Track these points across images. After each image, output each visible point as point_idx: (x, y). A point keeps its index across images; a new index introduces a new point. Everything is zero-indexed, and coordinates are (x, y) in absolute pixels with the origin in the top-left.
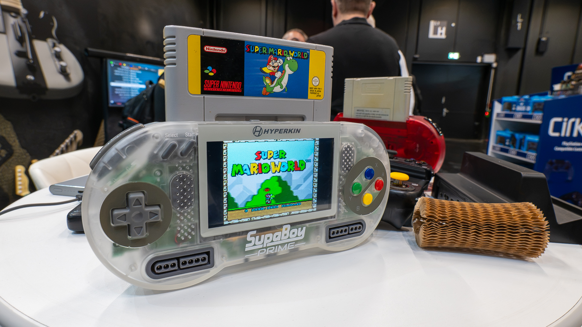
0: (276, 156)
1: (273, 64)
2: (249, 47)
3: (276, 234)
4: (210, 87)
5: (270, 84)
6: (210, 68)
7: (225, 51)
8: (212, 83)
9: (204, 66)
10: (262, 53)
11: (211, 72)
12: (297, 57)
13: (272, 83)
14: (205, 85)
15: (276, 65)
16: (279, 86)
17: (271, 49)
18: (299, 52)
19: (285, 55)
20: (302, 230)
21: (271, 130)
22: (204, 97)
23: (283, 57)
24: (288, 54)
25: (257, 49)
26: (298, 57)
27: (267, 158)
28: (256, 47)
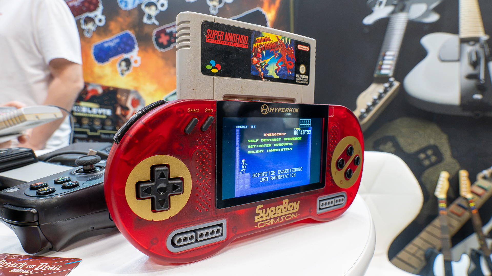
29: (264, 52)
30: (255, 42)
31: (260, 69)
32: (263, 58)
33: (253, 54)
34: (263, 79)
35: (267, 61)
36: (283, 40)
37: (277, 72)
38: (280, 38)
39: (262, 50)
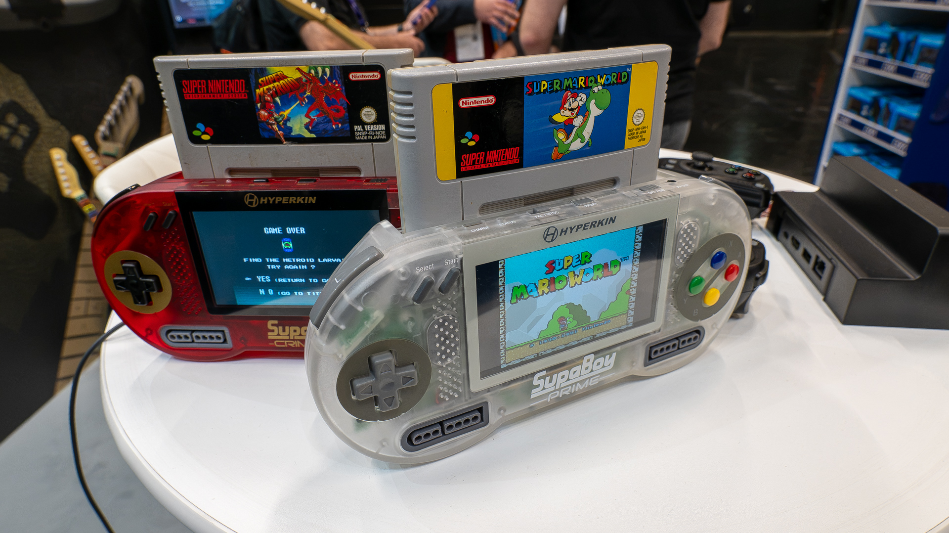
0: (576, 262)
1: (571, 105)
2: (531, 84)
3: (574, 369)
4: (470, 165)
5: (564, 140)
6: (469, 134)
7: (492, 101)
8: (474, 157)
9: (459, 134)
10: (553, 91)
11: (470, 140)
12: (610, 84)
13: (568, 138)
14: (462, 163)
15: (574, 105)
16: (579, 140)
17: (568, 80)
18: (613, 74)
19: (590, 84)
20: (611, 357)
21: (571, 228)
22: (461, 182)
23: (587, 88)
24: (596, 81)
25: (544, 85)
26: (612, 83)
27: (563, 268)
28: (543, 83)
29: (277, 99)
30: (259, 86)
31: (275, 127)
32: (278, 109)
33: (259, 105)
34: (285, 142)
35: (286, 113)
36: (313, 72)
37: (310, 127)
38: (305, 69)
39: (273, 96)
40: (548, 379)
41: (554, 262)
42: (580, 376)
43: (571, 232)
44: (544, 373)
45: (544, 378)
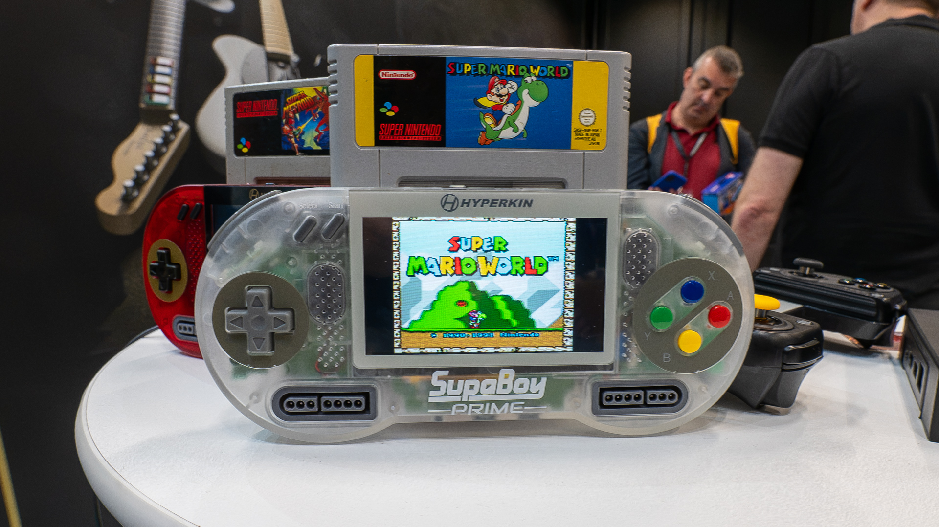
0: (488, 247)
1: (499, 91)
2: (453, 65)
3: (486, 382)
4: (389, 135)
5: (493, 126)
6: (388, 105)
7: (412, 76)
8: (392, 128)
9: (378, 103)
10: (477, 74)
11: (389, 110)
12: (546, 77)
13: (497, 124)
14: (380, 131)
15: (504, 91)
16: (511, 129)
17: (495, 66)
18: (549, 67)
19: (521, 74)
20: (538, 382)
21: (474, 200)
22: (379, 150)
23: (518, 77)
24: (529, 71)
25: (468, 67)
26: (548, 75)
27: (470, 249)
28: (466, 65)
29: (297, 115)
30: (286, 104)
31: (293, 140)
32: (298, 124)
33: (284, 121)
34: (298, 154)
35: (302, 127)
36: (325, 91)
37: (318, 140)
38: (320, 89)
39: (294, 113)
40: (451, 383)
41: (459, 239)
42: (496, 394)
43: (475, 206)
44: (446, 373)
45: (446, 379)
